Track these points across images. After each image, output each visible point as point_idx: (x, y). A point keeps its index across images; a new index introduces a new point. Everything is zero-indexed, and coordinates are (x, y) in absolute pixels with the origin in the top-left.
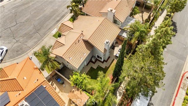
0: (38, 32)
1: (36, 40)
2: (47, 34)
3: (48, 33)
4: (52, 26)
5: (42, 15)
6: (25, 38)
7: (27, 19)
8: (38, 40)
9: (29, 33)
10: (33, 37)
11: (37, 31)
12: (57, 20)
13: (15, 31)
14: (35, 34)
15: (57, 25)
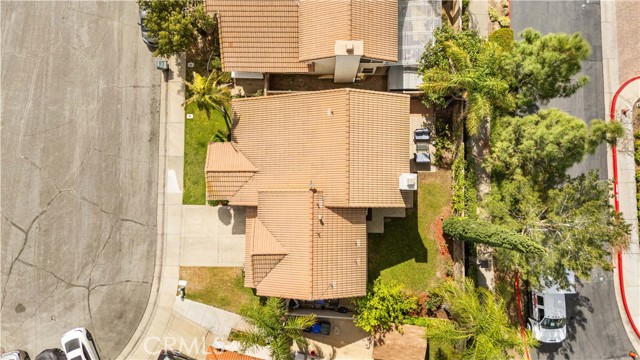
0: (122, 217)
1: (142, 248)
2: (160, 208)
3: (160, 202)
4: (150, 170)
5: (78, 149)
6: (101, 260)
7: (41, 194)
8: (146, 244)
9: (98, 239)
10: (126, 244)
11: (118, 215)
12: (146, 138)
13: (45, 261)
14: (119, 229)
15: (161, 152)
